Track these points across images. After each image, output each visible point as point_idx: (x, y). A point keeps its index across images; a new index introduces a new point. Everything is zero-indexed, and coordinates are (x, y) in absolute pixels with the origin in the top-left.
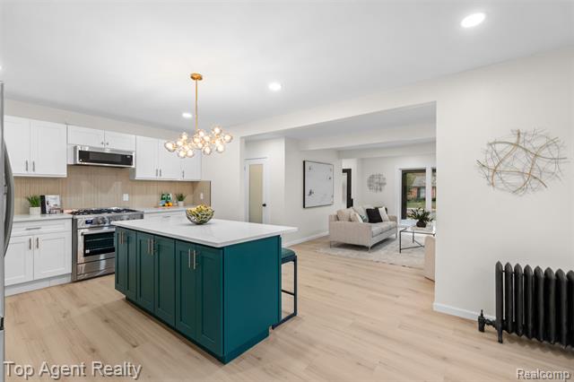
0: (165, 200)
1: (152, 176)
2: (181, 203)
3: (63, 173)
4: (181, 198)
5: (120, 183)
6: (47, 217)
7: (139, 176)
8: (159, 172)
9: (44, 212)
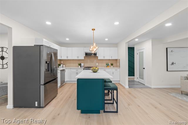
0: (107, 65)
1: (102, 58)
2: (112, 66)
3: (83, 59)
4: (112, 65)
5: (96, 60)
6: (81, 68)
7: (99, 58)
8: (104, 57)
9: (81, 67)
